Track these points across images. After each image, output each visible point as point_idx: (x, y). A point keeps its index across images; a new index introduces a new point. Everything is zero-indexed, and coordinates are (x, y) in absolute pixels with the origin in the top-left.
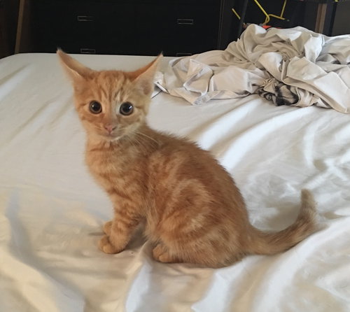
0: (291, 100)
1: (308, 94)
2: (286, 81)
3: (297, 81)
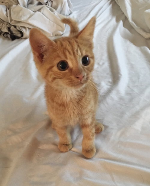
0: (19, 35)
1: (27, 29)
2: (13, 23)
3: (19, 22)
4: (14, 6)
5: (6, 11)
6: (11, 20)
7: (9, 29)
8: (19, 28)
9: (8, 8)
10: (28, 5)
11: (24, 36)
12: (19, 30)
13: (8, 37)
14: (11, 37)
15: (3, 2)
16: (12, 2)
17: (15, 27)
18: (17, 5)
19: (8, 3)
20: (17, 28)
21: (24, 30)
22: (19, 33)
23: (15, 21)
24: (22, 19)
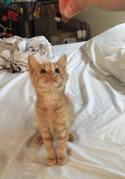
0: (18, 70)
1: (24, 66)
2: (14, 62)
3: (18, 62)
4: (16, 51)
5: (11, 54)
6: (13, 60)
7: (11, 66)
8: (18, 65)
9: (12, 52)
10: (25, 51)
11: (22, 71)
12: (18, 66)
13: (10, 71)
14: (12, 71)
15: (8, 48)
16: (14, 49)
17: (16, 65)
18: (18, 51)
19: (11, 49)
20: (17, 65)
21: (21, 67)
22: (18, 68)
23: (16, 61)
24: (21, 60)
